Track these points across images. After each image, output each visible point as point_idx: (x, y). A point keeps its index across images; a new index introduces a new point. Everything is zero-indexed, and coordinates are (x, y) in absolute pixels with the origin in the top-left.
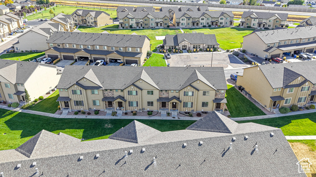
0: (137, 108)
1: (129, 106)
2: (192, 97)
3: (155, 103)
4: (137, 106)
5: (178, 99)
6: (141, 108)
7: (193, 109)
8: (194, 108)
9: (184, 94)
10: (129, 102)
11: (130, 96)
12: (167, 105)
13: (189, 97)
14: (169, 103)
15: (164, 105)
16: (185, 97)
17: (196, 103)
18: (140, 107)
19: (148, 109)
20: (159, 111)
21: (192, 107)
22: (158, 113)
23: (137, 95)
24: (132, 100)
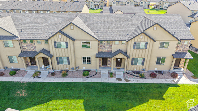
0: (68, 66)
1: (58, 63)
2: (144, 51)
3: (93, 60)
4: (69, 63)
5: (125, 53)
6: (74, 66)
7: (144, 67)
8: (146, 66)
9: (134, 46)
10: (57, 58)
11: (57, 49)
12: (108, 62)
13: (141, 51)
14: (113, 59)
15: (105, 62)
16: (135, 50)
17: (149, 59)
18: (72, 65)
19: (84, 68)
20: (99, 70)
21: (143, 64)
22: (97, 74)
23: (67, 48)
24: (61, 56)
